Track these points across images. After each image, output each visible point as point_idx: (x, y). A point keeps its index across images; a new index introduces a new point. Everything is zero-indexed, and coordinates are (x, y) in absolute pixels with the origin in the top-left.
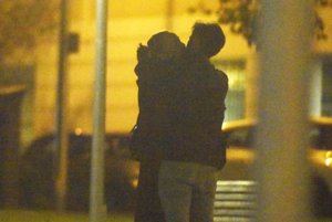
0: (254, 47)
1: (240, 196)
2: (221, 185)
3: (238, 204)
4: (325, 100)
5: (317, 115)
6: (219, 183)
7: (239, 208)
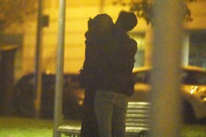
0: (150, 25)
1: (140, 111)
2: (131, 104)
3: (140, 115)
4: (191, 56)
5: (186, 64)
6: (129, 103)
7: (140, 118)
